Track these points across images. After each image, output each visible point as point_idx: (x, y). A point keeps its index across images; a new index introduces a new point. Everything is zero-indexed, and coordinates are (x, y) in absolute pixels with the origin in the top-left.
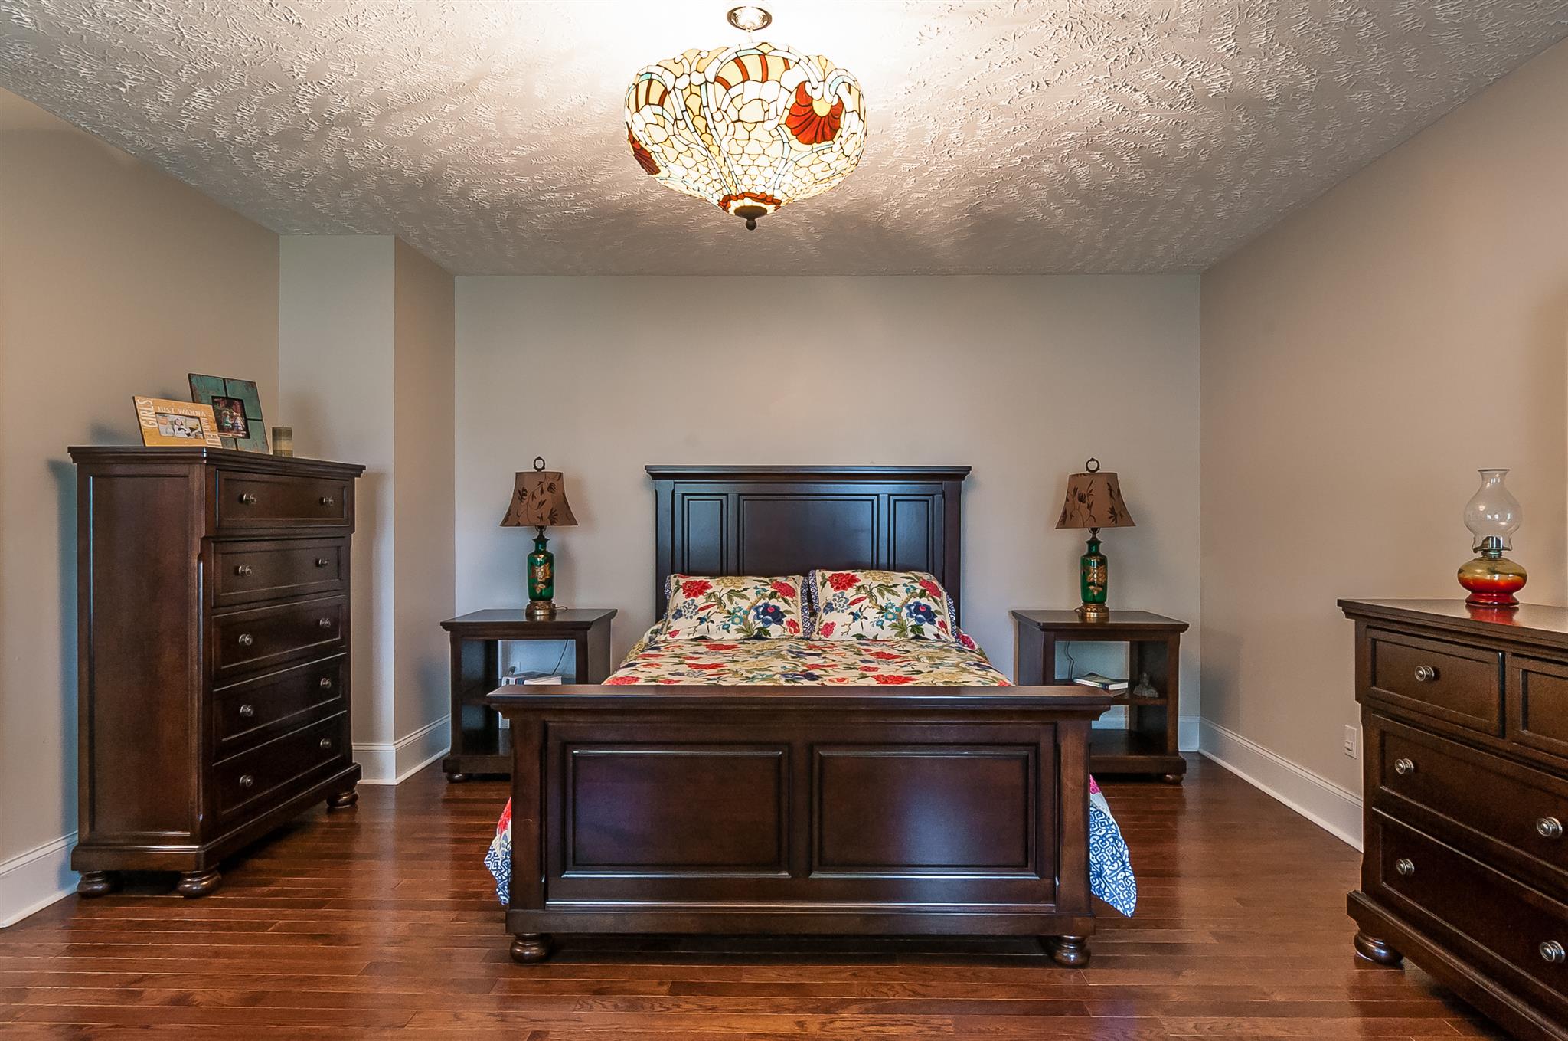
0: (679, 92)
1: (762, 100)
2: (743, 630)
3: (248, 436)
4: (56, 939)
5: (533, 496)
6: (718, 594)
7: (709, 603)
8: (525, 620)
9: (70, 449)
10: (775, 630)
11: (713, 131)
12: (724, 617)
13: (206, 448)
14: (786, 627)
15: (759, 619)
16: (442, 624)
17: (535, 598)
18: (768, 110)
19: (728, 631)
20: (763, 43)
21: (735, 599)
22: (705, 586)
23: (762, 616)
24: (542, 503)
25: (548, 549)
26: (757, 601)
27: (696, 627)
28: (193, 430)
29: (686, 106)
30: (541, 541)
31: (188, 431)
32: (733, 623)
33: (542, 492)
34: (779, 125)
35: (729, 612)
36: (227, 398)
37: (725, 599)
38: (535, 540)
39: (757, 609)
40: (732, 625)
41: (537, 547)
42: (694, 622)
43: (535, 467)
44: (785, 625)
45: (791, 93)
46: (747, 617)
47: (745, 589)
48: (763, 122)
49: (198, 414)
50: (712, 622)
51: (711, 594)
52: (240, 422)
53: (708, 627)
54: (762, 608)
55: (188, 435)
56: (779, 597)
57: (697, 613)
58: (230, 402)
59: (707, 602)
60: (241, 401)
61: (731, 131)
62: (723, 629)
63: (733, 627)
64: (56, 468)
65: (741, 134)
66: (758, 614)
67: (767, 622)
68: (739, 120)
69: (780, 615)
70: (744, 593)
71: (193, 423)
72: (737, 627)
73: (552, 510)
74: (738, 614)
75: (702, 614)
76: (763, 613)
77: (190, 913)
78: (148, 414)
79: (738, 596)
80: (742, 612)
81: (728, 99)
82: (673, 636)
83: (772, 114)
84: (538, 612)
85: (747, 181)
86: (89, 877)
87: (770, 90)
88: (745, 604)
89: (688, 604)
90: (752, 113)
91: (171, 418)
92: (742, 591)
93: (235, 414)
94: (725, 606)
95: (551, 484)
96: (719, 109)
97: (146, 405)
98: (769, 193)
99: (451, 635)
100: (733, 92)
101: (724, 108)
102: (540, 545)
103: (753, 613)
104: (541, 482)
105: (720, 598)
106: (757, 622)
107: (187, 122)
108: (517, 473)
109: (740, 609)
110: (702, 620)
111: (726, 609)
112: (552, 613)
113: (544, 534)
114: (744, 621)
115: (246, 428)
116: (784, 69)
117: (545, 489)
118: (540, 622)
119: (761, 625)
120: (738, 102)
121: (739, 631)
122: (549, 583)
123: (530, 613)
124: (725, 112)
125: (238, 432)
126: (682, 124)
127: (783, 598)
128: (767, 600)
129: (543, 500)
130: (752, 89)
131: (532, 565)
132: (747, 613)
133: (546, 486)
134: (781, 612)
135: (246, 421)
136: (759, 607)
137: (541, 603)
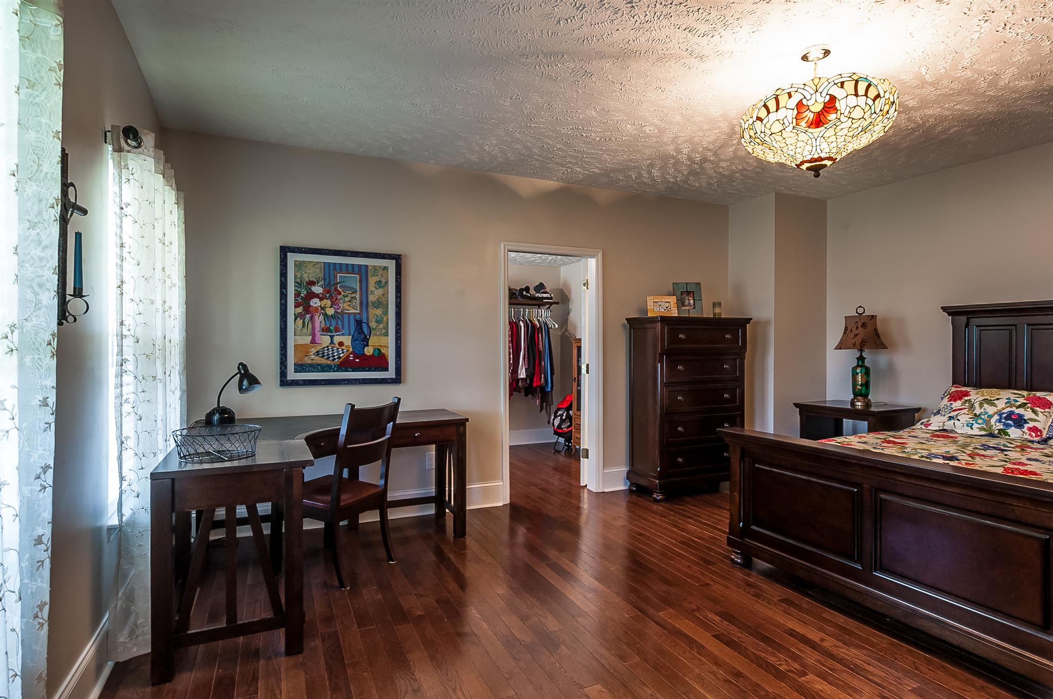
0: (746, 130)
1: (778, 120)
2: (984, 429)
3: (695, 308)
4: (623, 503)
5: (851, 331)
6: (973, 401)
7: (963, 407)
8: (850, 408)
9: (627, 319)
10: (1014, 432)
11: (765, 142)
12: (969, 418)
13: (660, 316)
14: (1026, 431)
15: (1000, 422)
16: (794, 404)
17: (856, 394)
18: (784, 123)
19: (972, 429)
20: (777, 90)
21: (986, 406)
22: (967, 394)
23: (1004, 421)
24: (856, 335)
25: (866, 364)
26: (1003, 409)
27: (945, 422)
28: (667, 308)
29: (750, 136)
30: (861, 359)
31: (665, 308)
32: (977, 423)
33: (857, 328)
34: (794, 127)
35: (975, 415)
36: (687, 291)
37: (977, 405)
38: (857, 358)
39: (1000, 415)
40: (975, 424)
41: (858, 363)
42: (946, 418)
43: (857, 313)
44: (1025, 430)
45: (793, 109)
46: (990, 420)
47: (998, 399)
48: (784, 129)
49: (670, 301)
50: (959, 420)
51: (967, 400)
52: (692, 302)
53: (954, 424)
54: (1006, 415)
55: (665, 310)
56: (1028, 408)
57: (950, 413)
58: (688, 293)
59: (961, 406)
60: (693, 292)
61: (773, 139)
62: (967, 426)
63: (976, 426)
64: (624, 325)
65: (779, 138)
66: (1001, 418)
67: (1009, 426)
68: (772, 134)
69: (1023, 421)
70: (995, 402)
71: (667, 305)
72: (979, 426)
73: (863, 339)
74: (983, 417)
75: (953, 414)
76: (1006, 418)
77: (655, 507)
78: (651, 303)
79: (988, 404)
80: (986, 416)
81: (763, 126)
82: (927, 427)
83: (787, 124)
84: (857, 403)
85: (798, 156)
86: (632, 484)
87: (782, 113)
88: (991, 410)
89: (947, 406)
90: (777, 127)
91: (659, 303)
92: (994, 400)
93: (690, 298)
94: (974, 410)
95: (864, 323)
96: (761, 132)
97: (651, 299)
98: (816, 156)
99: (800, 411)
100: (764, 122)
101: (763, 131)
102: (860, 362)
103: (996, 417)
104: (857, 322)
105: (973, 404)
106: (998, 424)
107: (659, 180)
108: (845, 317)
109: (986, 413)
110: (950, 418)
111: (974, 412)
112: (868, 405)
113: (863, 355)
114: (987, 422)
115: (694, 304)
116: (788, 98)
117: (859, 327)
118: (858, 410)
119: (1002, 427)
120: (768, 126)
121: (981, 429)
122: (866, 385)
123: (853, 403)
124: (764, 132)
125: (691, 306)
126: (752, 143)
127: (1031, 409)
128: (1014, 409)
129: (857, 333)
130: (773, 117)
131: (854, 375)
132: (991, 417)
133: (860, 324)
134: (1025, 420)
135: (694, 300)
136: (1004, 413)
137: (859, 398)
